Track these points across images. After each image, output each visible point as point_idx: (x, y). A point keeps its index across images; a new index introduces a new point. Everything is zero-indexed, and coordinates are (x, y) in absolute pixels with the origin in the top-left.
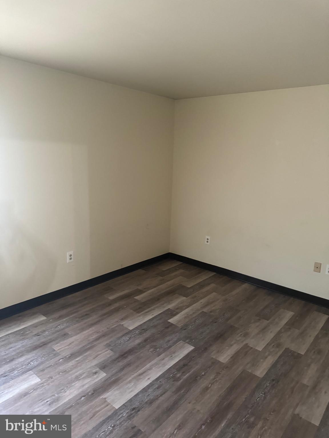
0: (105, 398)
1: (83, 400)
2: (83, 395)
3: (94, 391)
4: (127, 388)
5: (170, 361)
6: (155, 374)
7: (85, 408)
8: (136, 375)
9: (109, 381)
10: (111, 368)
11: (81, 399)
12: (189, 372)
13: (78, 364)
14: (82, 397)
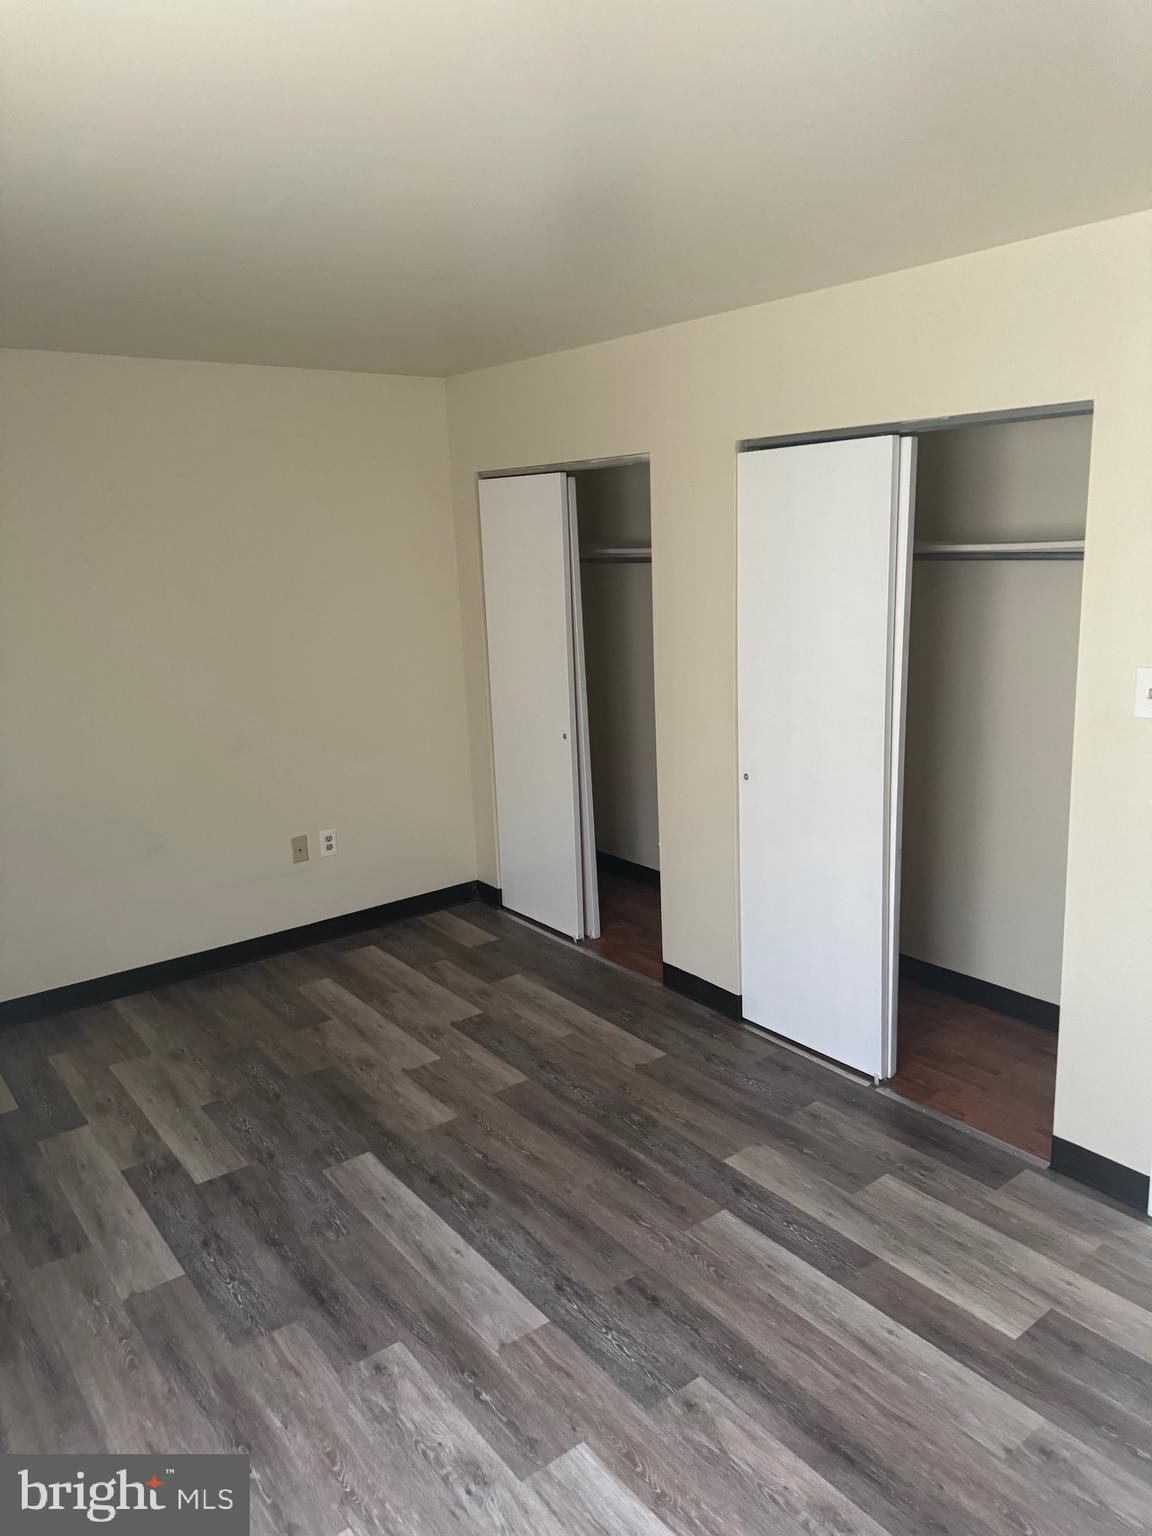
0: (503, 1345)
1: (493, 1396)
2: (469, 1398)
3: (463, 1372)
4: (476, 1297)
5: (403, 1204)
6: (444, 1237)
7: (527, 1391)
8: (428, 1277)
9: (434, 1335)
10: (374, 1332)
11: (487, 1402)
12: (462, 1176)
13: (302, 1419)
14: (481, 1401)
